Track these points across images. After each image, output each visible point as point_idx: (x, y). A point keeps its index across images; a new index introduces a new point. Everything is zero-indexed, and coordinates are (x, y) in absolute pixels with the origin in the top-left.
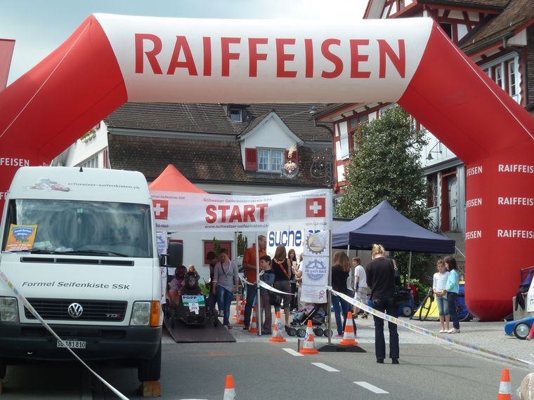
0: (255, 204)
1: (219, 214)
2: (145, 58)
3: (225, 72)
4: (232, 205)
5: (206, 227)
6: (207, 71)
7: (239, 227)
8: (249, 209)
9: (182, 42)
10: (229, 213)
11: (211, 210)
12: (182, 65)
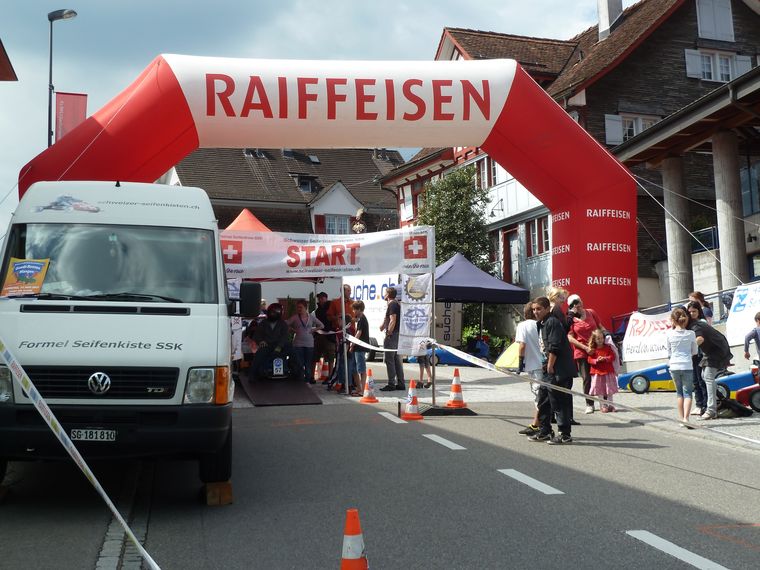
0: (345, 244)
2: (217, 100)
3: (303, 114)
4: (317, 246)
5: (288, 271)
6: (283, 113)
7: (326, 270)
8: (338, 250)
9: (256, 82)
10: (314, 255)
11: (293, 251)
12: (256, 107)
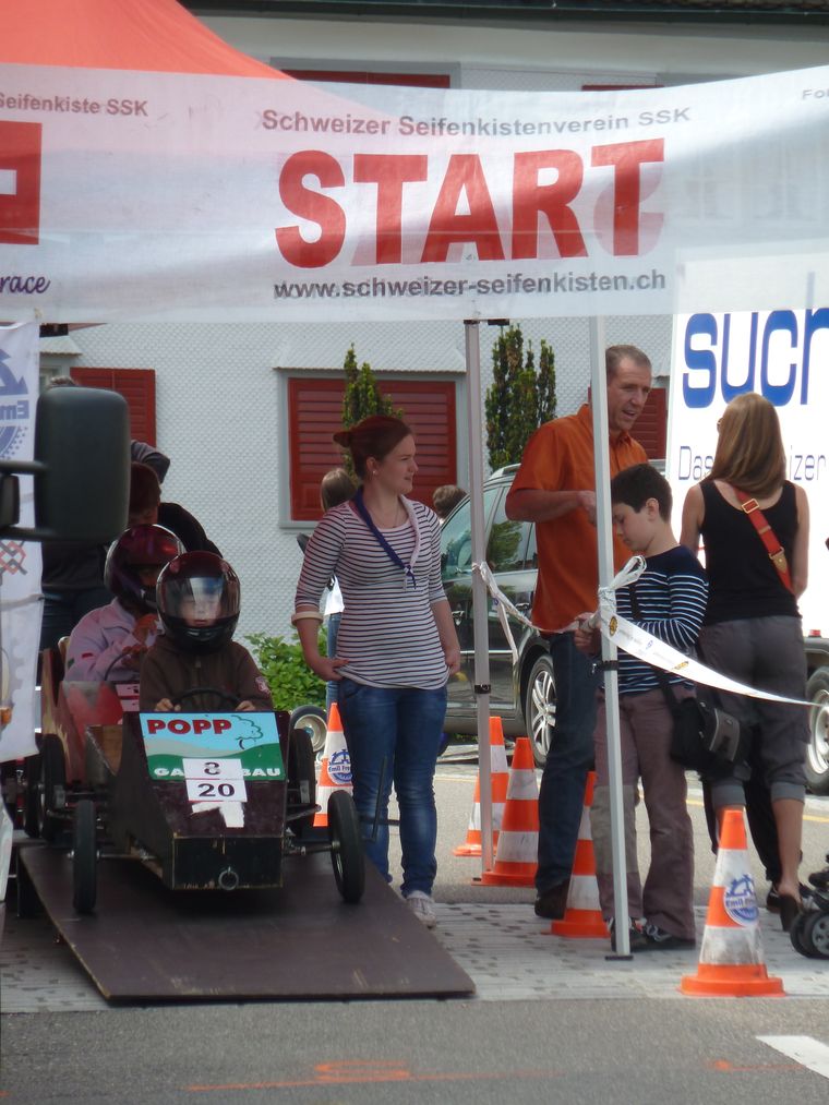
0: (582, 144)
1: (359, 209)
4: (439, 151)
5: (282, 291)
7: (482, 287)
8: (548, 177)
10: (418, 205)
11: (311, 182)
